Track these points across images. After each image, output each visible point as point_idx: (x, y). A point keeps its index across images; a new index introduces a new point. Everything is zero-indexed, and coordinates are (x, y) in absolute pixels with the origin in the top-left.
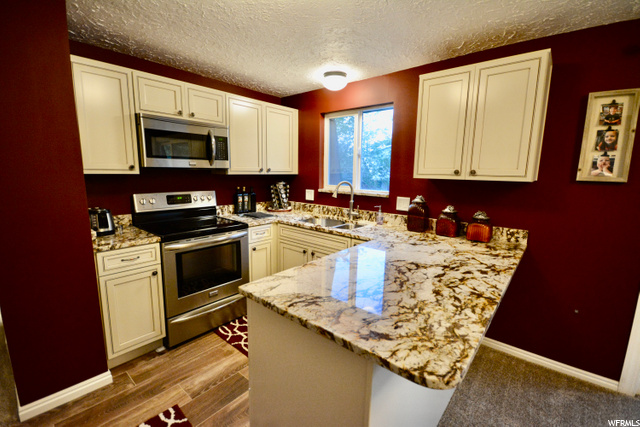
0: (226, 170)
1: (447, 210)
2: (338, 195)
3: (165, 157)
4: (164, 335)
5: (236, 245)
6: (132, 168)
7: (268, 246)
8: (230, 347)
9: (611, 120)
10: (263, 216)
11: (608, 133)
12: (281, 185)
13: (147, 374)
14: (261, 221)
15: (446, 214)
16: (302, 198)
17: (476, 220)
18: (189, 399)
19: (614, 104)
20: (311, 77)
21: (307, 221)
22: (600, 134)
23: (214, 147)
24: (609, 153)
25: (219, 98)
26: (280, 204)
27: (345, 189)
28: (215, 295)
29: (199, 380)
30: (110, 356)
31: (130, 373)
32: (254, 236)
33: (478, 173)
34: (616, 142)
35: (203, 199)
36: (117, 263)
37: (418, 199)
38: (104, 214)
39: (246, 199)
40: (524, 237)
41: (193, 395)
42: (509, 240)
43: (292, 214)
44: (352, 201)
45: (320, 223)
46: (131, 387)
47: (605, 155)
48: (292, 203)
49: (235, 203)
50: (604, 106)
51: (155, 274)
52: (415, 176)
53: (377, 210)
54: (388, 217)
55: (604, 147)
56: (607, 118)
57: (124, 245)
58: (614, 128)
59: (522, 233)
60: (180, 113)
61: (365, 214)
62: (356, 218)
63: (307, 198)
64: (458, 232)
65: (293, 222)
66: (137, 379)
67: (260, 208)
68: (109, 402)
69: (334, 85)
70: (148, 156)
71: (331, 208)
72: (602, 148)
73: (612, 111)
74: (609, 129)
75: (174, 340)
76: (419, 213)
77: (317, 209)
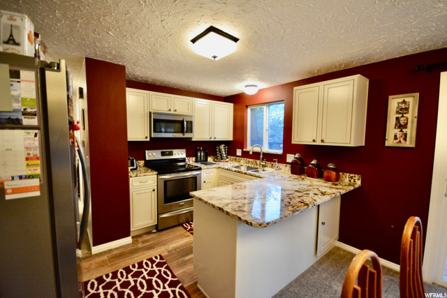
0: (191, 138)
1: (313, 162)
2: (253, 152)
3: (162, 132)
4: (156, 223)
5: (195, 178)
6: (146, 138)
7: (213, 181)
8: (188, 233)
9: (403, 110)
10: (211, 164)
11: (402, 119)
12: (222, 147)
13: (147, 241)
14: (209, 166)
15: (312, 164)
16: (234, 154)
17: (329, 169)
18: (167, 253)
19: (404, 102)
20: (238, 87)
21: (236, 167)
22: (397, 118)
23: (185, 126)
24: (403, 130)
25: (189, 101)
26: (221, 158)
27: (257, 149)
28: (183, 205)
29: (172, 246)
30: (132, 230)
31: (140, 240)
32: (205, 175)
33: (325, 141)
34: (407, 124)
35: (179, 154)
36: (138, 184)
37: (297, 156)
38: (133, 160)
39: (202, 154)
40: (358, 179)
41: (169, 252)
42: (350, 181)
43: (228, 163)
44: (261, 156)
45: (243, 169)
46: (140, 245)
47: (401, 131)
48: (229, 157)
49: (196, 156)
50: (398, 103)
51: (154, 190)
52: (293, 143)
53: (275, 161)
54: (282, 166)
55: (401, 126)
56: (401, 110)
57: (142, 175)
58: (405, 115)
59: (357, 177)
60: (170, 110)
61: (269, 164)
62: (264, 166)
63: (238, 154)
64: (320, 176)
65: (226, 167)
66: (143, 242)
67: (210, 159)
68: (130, 250)
69: (250, 92)
70: (154, 132)
71: (250, 160)
72: (399, 127)
73: (403, 106)
74: (403, 116)
75: (160, 227)
76: (298, 164)
77: (243, 161)
